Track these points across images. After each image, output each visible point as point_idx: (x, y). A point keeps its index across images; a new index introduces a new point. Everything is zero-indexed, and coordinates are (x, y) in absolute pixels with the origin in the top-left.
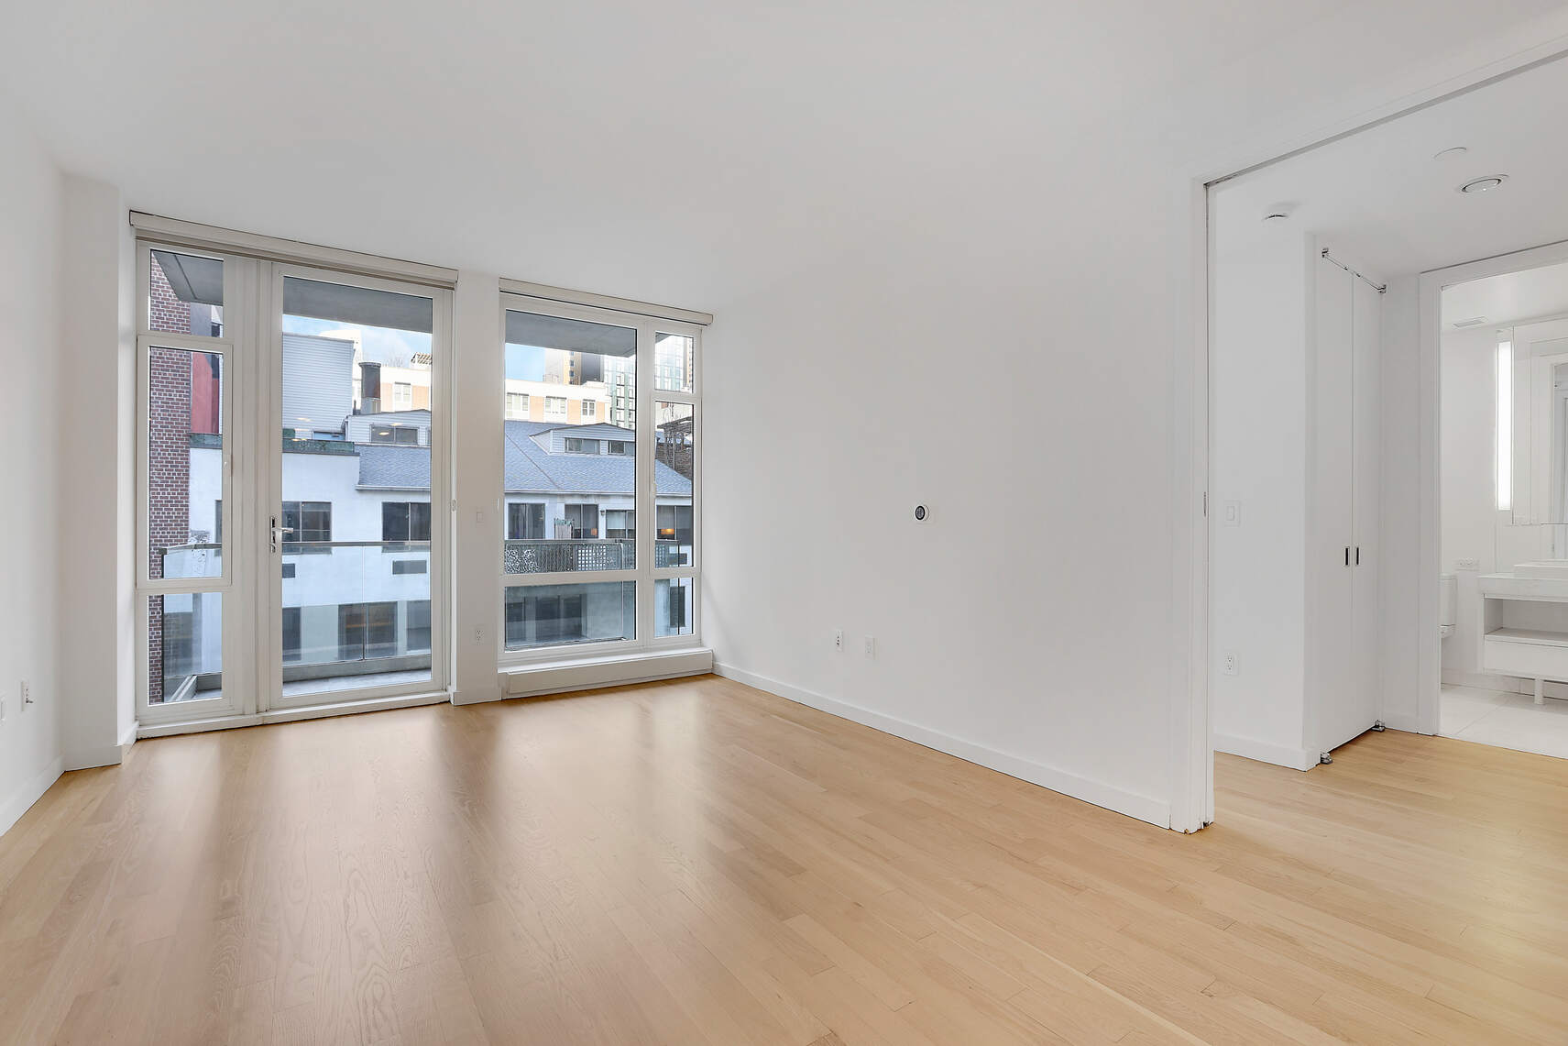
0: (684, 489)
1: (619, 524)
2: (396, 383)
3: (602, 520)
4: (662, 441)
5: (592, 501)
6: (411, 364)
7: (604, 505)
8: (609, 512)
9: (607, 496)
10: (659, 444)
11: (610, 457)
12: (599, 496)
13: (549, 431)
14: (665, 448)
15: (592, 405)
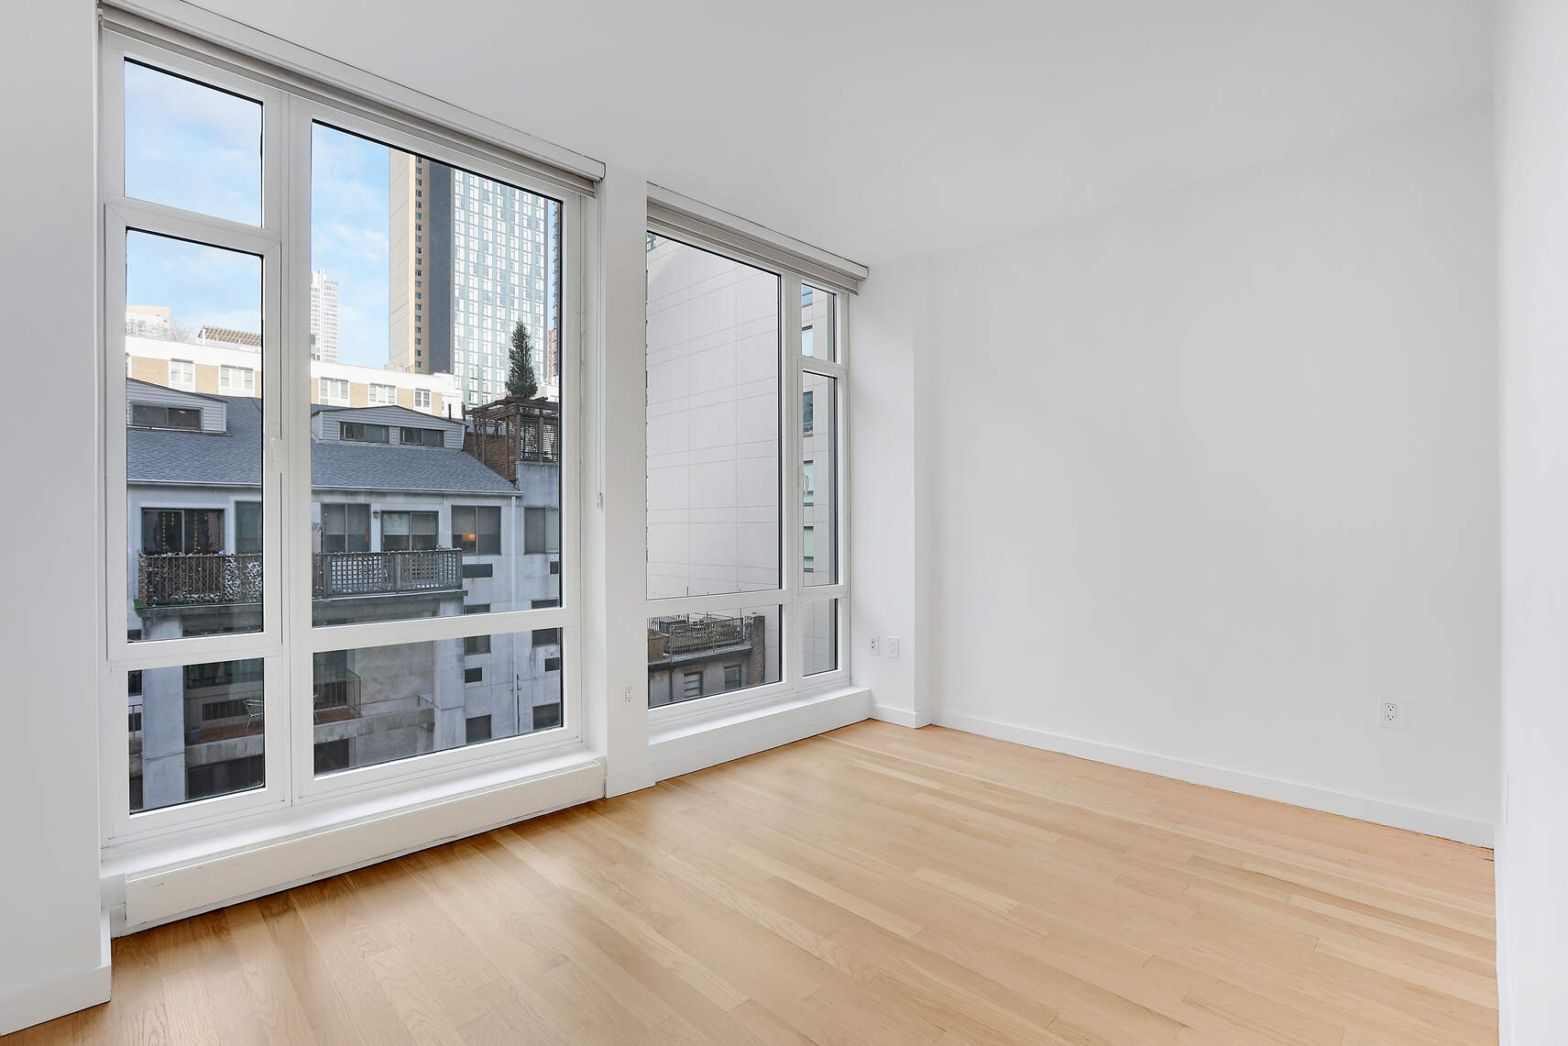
0: (490, 486)
1: (400, 528)
2: (173, 360)
3: (375, 525)
4: (471, 429)
5: (361, 500)
6: (198, 340)
7: (377, 505)
8: (385, 513)
9: (382, 494)
10: (467, 434)
11: (404, 446)
12: (370, 493)
13: (318, 413)
14: (474, 438)
15: (427, 395)
